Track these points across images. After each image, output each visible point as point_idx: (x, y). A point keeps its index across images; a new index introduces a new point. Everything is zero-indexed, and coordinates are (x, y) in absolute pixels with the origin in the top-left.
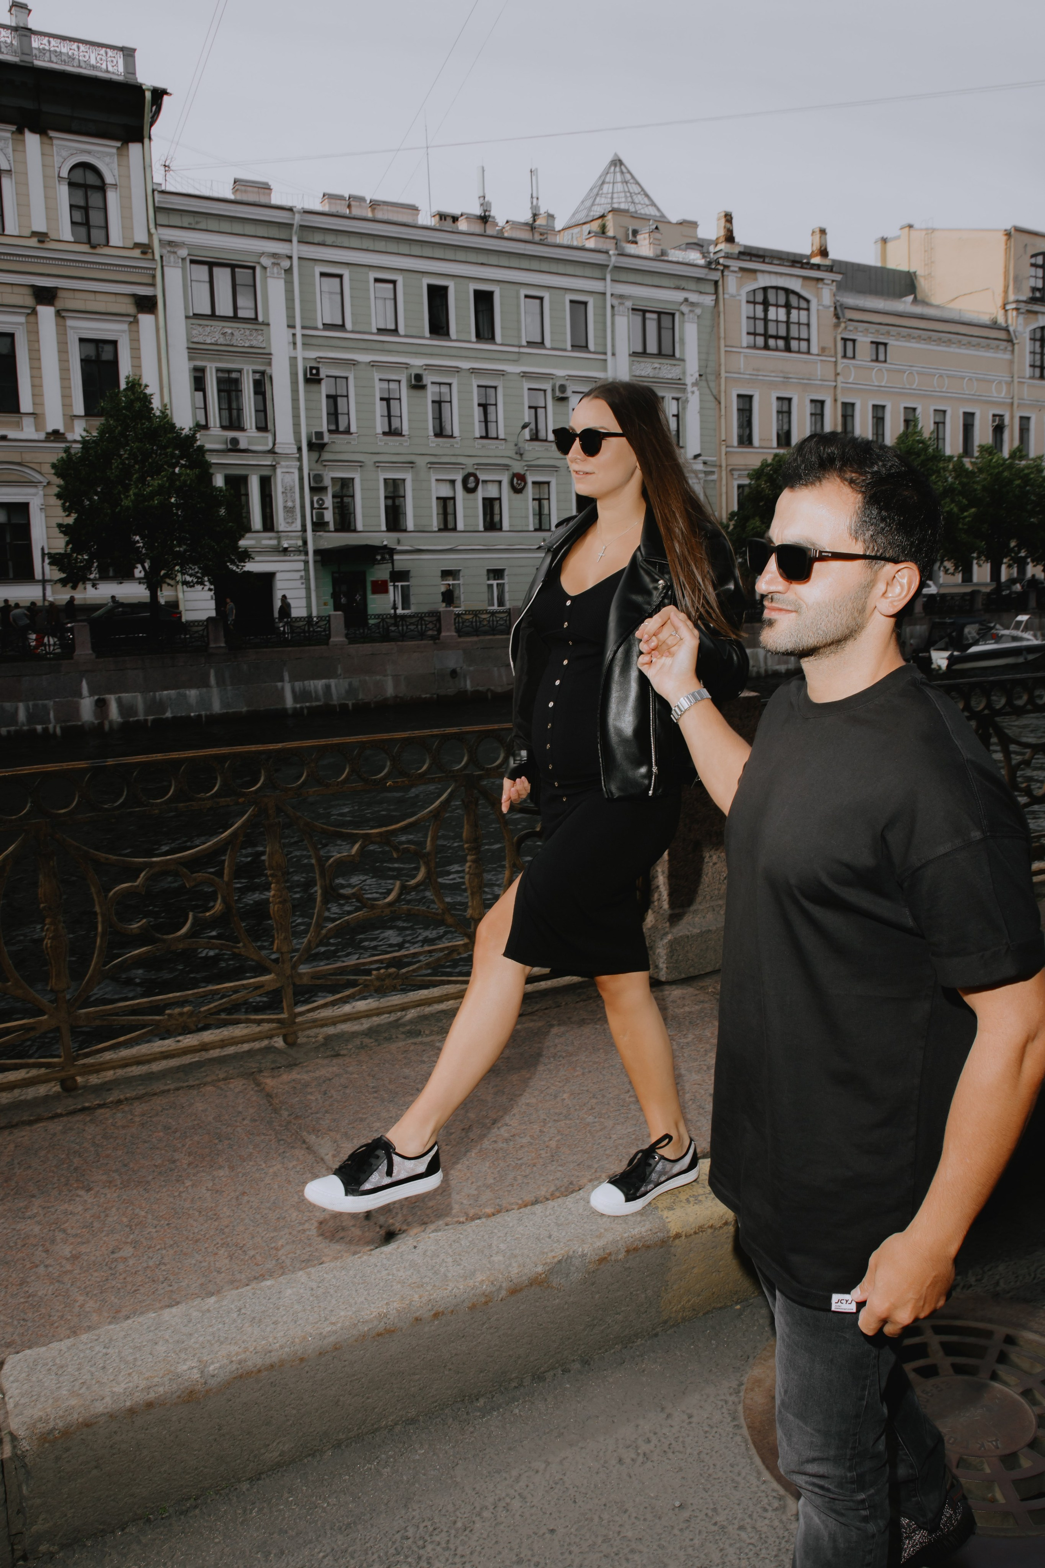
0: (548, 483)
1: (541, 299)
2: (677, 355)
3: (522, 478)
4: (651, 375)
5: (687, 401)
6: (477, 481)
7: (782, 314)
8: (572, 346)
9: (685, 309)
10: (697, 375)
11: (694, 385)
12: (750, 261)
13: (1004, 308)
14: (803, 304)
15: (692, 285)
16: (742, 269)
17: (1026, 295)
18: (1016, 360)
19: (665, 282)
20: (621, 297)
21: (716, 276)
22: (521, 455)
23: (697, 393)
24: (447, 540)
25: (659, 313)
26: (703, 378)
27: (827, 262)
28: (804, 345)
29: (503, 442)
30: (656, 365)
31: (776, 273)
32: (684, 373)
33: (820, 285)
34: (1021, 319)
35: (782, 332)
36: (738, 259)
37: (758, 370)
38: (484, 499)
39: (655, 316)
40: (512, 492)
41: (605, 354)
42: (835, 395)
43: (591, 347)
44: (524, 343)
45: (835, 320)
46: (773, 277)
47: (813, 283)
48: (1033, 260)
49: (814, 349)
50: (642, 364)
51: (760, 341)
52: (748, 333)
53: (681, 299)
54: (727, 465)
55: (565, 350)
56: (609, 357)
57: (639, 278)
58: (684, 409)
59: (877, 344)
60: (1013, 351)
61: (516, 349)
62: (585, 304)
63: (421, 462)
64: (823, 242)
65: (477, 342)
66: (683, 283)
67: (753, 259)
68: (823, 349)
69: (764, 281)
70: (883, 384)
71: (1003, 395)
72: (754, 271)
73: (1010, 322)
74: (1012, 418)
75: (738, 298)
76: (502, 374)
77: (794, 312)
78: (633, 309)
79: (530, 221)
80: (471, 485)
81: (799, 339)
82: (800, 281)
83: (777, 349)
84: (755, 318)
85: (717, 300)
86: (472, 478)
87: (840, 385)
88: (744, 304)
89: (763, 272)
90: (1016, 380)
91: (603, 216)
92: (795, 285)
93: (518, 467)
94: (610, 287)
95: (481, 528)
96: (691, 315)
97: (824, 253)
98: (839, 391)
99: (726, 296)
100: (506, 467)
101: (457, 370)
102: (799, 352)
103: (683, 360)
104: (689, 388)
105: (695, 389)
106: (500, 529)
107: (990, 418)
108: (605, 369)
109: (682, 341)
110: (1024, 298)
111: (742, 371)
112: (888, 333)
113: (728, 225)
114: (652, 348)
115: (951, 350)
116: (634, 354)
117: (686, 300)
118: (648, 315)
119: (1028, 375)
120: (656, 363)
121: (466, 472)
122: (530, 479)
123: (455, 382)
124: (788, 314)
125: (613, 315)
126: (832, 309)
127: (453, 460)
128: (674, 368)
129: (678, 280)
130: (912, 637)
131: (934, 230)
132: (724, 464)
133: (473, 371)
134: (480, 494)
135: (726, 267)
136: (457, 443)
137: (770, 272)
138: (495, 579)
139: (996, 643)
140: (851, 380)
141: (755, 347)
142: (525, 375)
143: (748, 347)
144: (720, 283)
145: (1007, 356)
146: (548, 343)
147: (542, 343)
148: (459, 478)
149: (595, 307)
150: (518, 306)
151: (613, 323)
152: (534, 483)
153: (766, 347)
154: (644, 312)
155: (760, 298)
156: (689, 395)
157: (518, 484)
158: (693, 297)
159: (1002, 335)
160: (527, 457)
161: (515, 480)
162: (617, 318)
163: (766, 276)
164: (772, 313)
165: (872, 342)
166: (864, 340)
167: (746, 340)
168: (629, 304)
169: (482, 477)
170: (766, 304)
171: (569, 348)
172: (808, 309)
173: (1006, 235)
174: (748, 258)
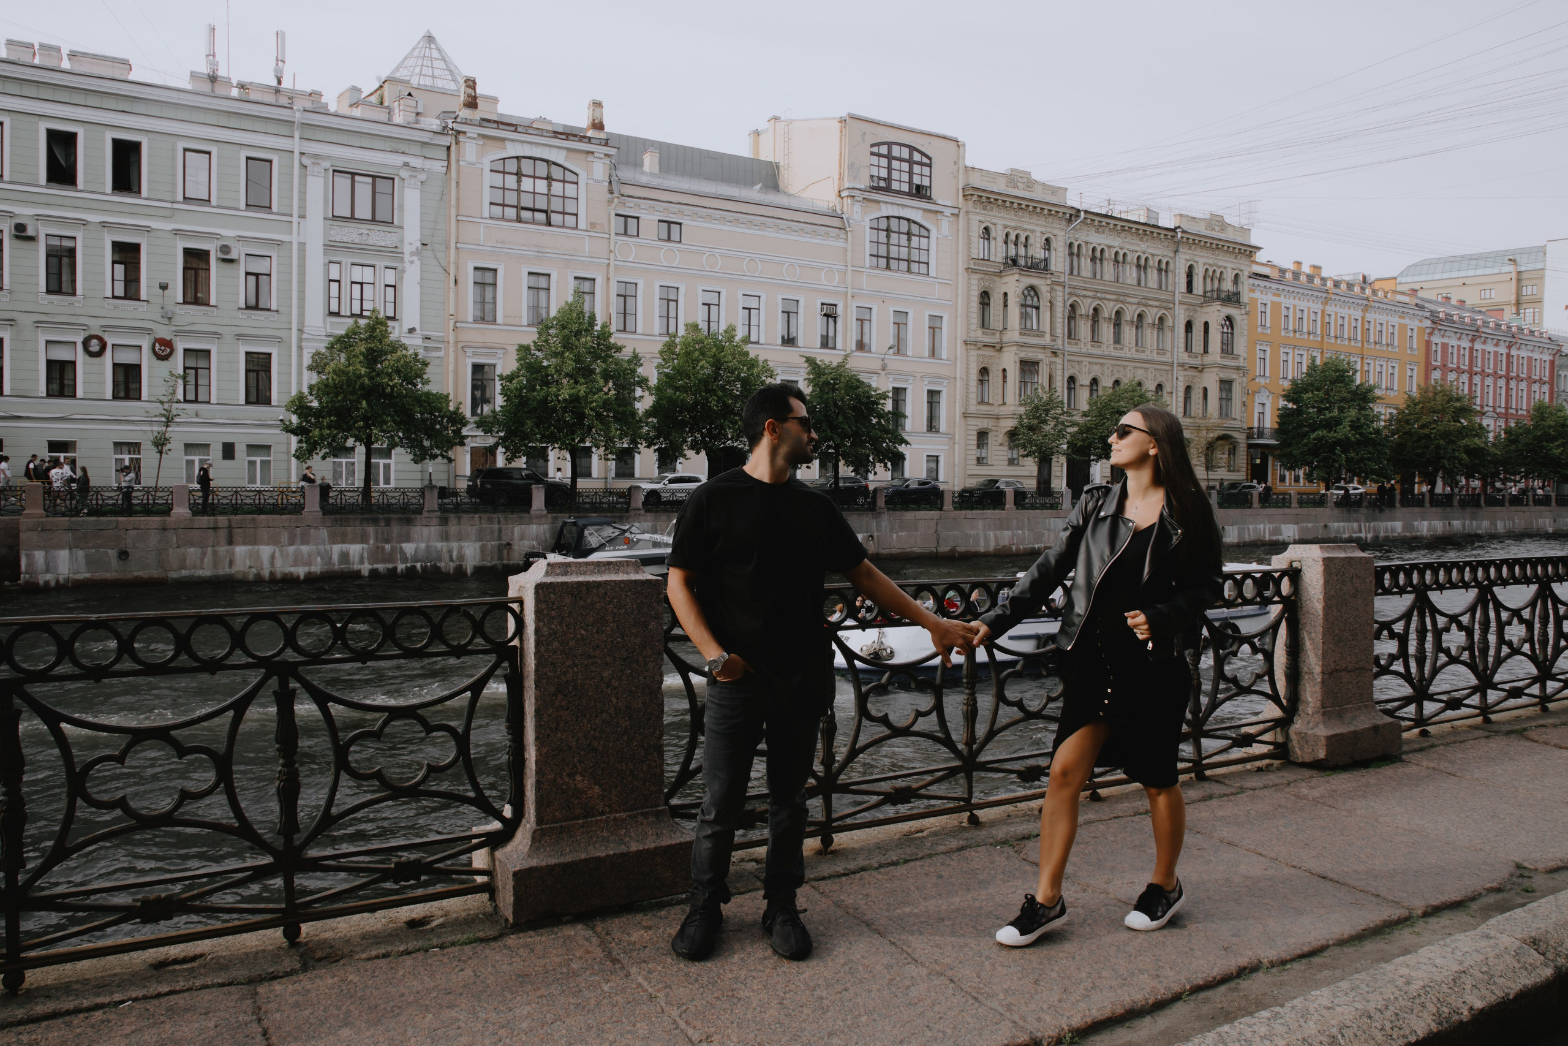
0: (208, 352)
1: (209, 153)
2: (396, 222)
3: (168, 344)
4: (357, 241)
5: (403, 271)
6: (103, 346)
7: (541, 186)
8: (247, 205)
9: (404, 173)
10: (419, 244)
11: (412, 254)
12: (498, 128)
13: (840, 196)
14: (570, 177)
15: (416, 150)
16: (481, 136)
17: (864, 183)
18: (849, 248)
19: (377, 144)
20: (316, 156)
21: (446, 141)
22: (170, 318)
23: (418, 263)
24: (61, 406)
25: (374, 177)
26: (428, 247)
27: (602, 135)
28: (570, 220)
29: (145, 304)
30: (366, 232)
31: (530, 143)
32: (402, 241)
33: (590, 158)
34: (858, 207)
35: (541, 203)
36: (480, 126)
37: (503, 242)
38: (116, 366)
39: (370, 180)
40: (155, 358)
41: (291, 215)
42: (608, 273)
43: (275, 208)
44: (180, 198)
45: (609, 196)
46: (526, 146)
47: (583, 156)
48: (875, 149)
49: (582, 225)
50: (345, 230)
51: (511, 213)
52: (491, 204)
53: (400, 163)
54: (456, 342)
55: (237, 209)
56: (295, 219)
57: (342, 139)
58: (401, 279)
59: (669, 223)
60: (846, 239)
61: (169, 205)
62: (270, 162)
63: (26, 320)
64: (597, 115)
65: (112, 194)
66: (403, 147)
67: (501, 126)
68: (593, 225)
69: (513, 150)
70: (674, 265)
71: (835, 284)
72: (503, 140)
73: (845, 210)
74: (846, 307)
75: (478, 166)
76: (148, 230)
77: (557, 187)
78: (334, 171)
79: (274, 83)
80: (95, 346)
81: (564, 213)
82: (564, 153)
83: (533, 222)
84: (504, 189)
85: (448, 167)
86: (94, 342)
87: (612, 262)
88: (487, 172)
89: (513, 140)
90: (850, 268)
91: (381, 87)
92: (558, 157)
93: (165, 333)
94: (296, 145)
95: (109, 394)
96: (413, 181)
97: (598, 126)
98: (612, 268)
99: (461, 163)
100: (148, 331)
101: (85, 223)
102: (563, 226)
103: (402, 228)
104: (407, 257)
105: (415, 258)
106: (139, 398)
107: (819, 306)
108: (291, 233)
109: (401, 207)
110: (863, 187)
111: (482, 242)
112: (681, 212)
113: (470, 91)
114: (363, 210)
115: (767, 234)
116: (335, 217)
117: (406, 164)
118: (357, 178)
119: (868, 265)
120: (364, 228)
121: (87, 334)
122: (180, 347)
123: (79, 235)
124: (549, 186)
125: (303, 177)
126: (607, 184)
127: (72, 320)
128: (389, 235)
129: (396, 145)
130: (522, 538)
131: (791, 121)
132: (452, 341)
133: (104, 224)
134: (108, 358)
135: (459, 132)
136: (79, 302)
137: (522, 142)
138: (130, 453)
139: (629, 549)
140: (630, 259)
141: (503, 218)
142: (176, 232)
143: (491, 218)
144: (453, 148)
145: (841, 244)
146: (214, 202)
147: (209, 201)
148: (79, 340)
149: (279, 165)
150: (174, 159)
151: (303, 184)
152: (185, 350)
153: (519, 220)
154: (353, 174)
155: (512, 166)
156: (407, 265)
157: (163, 350)
158: (415, 162)
159: (836, 222)
160: (174, 322)
161: (157, 346)
162: (310, 180)
163: (518, 146)
164: (527, 184)
165: (660, 221)
166: (649, 218)
167: (486, 210)
168: (326, 164)
169: (110, 341)
170: (519, 174)
171: (243, 206)
172: (577, 183)
173: (840, 122)
174: (495, 125)
